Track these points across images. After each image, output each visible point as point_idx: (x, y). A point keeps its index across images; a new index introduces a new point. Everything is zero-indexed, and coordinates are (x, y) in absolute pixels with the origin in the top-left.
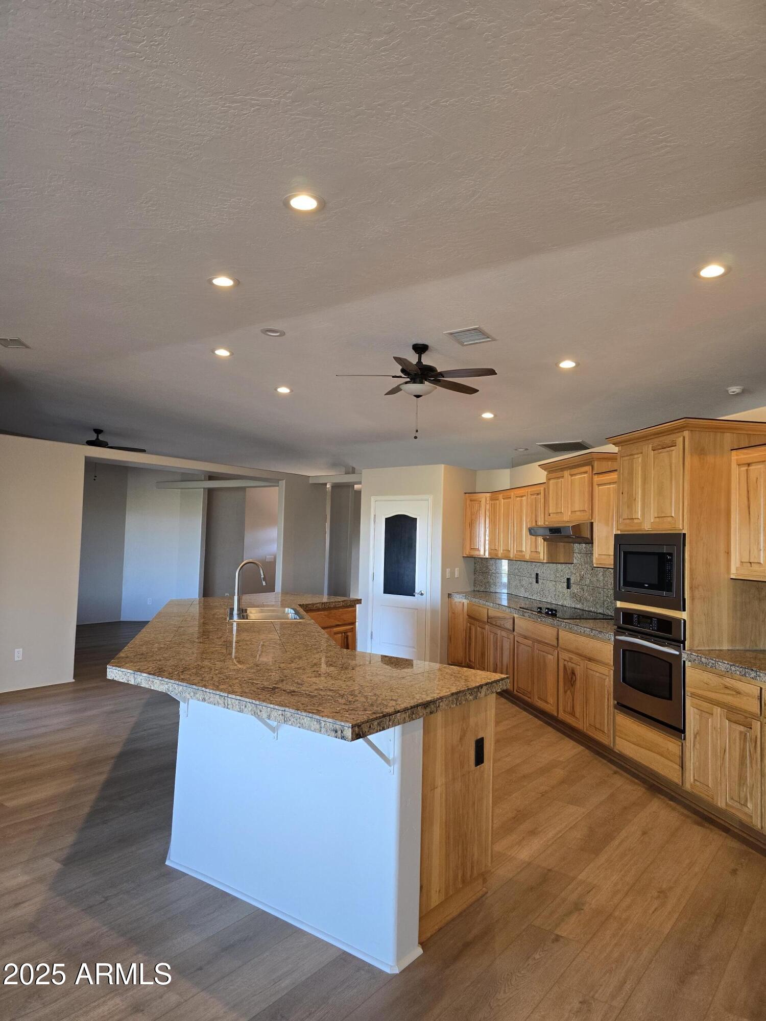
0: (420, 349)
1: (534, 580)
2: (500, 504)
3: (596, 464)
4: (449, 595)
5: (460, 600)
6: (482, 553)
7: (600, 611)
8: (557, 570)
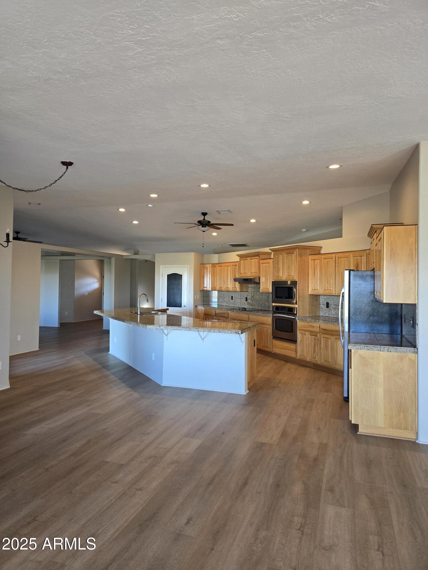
0: (204, 214)
1: (231, 299)
2: (217, 269)
3: (261, 256)
4: (196, 306)
5: (201, 308)
6: (208, 289)
7: (260, 308)
8: (241, 294)
